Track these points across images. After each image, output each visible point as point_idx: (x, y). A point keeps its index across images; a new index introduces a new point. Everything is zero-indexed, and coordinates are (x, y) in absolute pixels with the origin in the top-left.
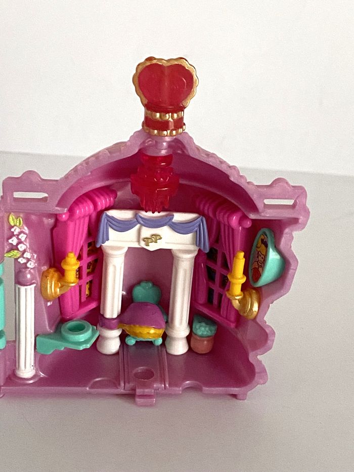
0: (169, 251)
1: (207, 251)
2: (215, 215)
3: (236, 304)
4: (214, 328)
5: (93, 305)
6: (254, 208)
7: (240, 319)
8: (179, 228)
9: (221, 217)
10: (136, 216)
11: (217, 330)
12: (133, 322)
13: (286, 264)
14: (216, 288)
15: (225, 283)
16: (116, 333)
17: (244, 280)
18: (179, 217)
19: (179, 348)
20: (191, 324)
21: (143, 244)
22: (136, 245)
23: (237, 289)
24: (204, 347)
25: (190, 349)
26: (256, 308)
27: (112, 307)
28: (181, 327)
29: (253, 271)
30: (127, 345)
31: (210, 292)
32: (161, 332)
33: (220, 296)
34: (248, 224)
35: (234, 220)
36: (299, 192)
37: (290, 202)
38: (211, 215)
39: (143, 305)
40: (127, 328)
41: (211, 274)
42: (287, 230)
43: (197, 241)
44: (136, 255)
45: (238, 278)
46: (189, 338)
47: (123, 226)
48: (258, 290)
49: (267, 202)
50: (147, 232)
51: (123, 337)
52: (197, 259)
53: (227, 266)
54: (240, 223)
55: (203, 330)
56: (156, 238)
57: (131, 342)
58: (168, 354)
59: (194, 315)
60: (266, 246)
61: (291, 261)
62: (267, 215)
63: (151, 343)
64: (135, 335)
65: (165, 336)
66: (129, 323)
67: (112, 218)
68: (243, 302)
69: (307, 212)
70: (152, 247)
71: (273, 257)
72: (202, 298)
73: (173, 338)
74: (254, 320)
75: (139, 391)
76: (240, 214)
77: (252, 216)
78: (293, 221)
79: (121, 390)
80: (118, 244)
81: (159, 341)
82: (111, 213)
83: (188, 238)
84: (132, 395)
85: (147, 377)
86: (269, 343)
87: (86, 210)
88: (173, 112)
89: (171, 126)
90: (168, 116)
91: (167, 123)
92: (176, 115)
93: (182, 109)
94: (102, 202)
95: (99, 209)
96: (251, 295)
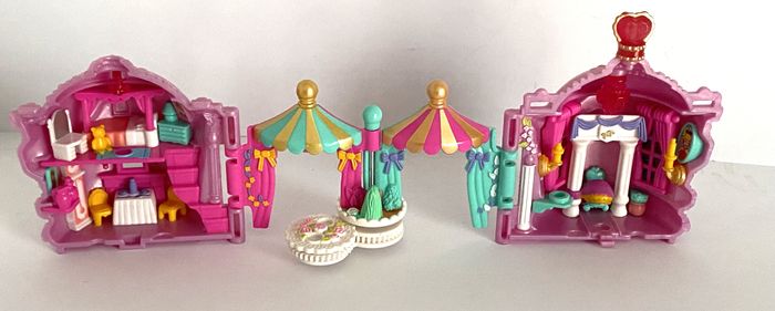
0: (618, 142)
1: (645, 140)
2: (652, 115)
3: (669, 175)
4: (647, 197)
5: (563, 182)
6: (685, 106)
7: (670, 186)
8: (625, 126)
9: (658, 116)
10: (597, 118)
11: (650, 199)
12: (594, 192)
13: (706, 146)
14: (649, 167)
15: (659, 162)
16: (578, 202)
17: (676, 158)
18: (627, 118)
19: (622, 212)
20: (629, 195)
21: (601, 138)
22: (596, 139)
23: (670, 164)
24: (639, 211)
25: (628, 213)
26: (684, 177)
27: (576, 185)
28: (623, 198)
29: (681, 153)
30: (585, 212)
31: (645, 171)
32: (611, 199)
33: (653, 174)
34: (678, 120)
35: (668, 117)
36: (716, 96)
37: (710, 103)
38: (649, 115)
39: (596, 182)
40: (585, 197)
41: (645, 159)
42: (708, 122)
43: (638, 135)
44: (597, 146)
45: (672, 157)
46: (627, 206)
47: (589, 126)
48: (684, 165)
49: (696, 103)
50: (604, 129)
51: (581, 207)
52: (637, 147)
53: (661, 150)
54: (671, 119)
55: (640, 198)
56: (610, 133)
57: (587, 208)
58: (614, 216)
59: (633, 188)
60: (691, 134)
61: (710, 143)
62: (695, 111)
63: (601, 210)
64: (593, 201)
65: (611, 205)
66: (588, 193)
67: (582, 120)
68: (674, 173)
69: (721, 109)
70: (608, 140)
71: (696, 145)
72: (638, 176)
73: (617, 205)
74: (683, 187)
75: (603, 237)
76: (671, 114)
77: (684, 113)
78: (712, 115)
79: (589, 238)
80: (584, 139)
81: (607, 208)
82: (581, 117)
83: (633, 132)
84: (597, 242)
85: (606, 229)
86: (693, 202)
87: (568, 114)
88: (639, 46)
89: (638, 54)
90: (636, 48)
91: (636, 52)
92: (640, 48)
93: (644, 43)
94: (575, 110)
95: (573, 114)
96: (680, 169)
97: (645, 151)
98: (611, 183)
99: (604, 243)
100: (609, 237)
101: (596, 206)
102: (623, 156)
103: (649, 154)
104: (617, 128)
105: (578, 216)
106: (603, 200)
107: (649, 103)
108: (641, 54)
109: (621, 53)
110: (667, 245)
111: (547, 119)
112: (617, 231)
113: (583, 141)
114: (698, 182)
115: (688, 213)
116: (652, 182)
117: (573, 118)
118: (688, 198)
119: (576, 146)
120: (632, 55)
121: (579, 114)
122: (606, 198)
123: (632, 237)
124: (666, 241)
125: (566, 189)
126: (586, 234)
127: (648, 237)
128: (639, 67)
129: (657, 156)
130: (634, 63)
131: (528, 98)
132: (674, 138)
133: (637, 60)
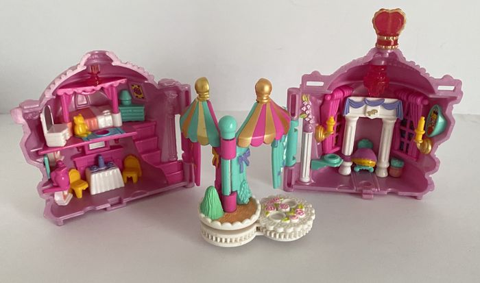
0: (381, 119)
1: (402, 119)
2: (407, 99)
3: (419, 145)
4: (403, 163)
5: (338, 149)
6: (432, 91)
7: (419, 154)
8: (386, 107)
9: (411, 99)
10: (364, 100)
11: (405, 164)
12: (361, 157)
13: (448, 123)
14: (406, 141)
15: (412, 136)
16: (349, 164)
17: (424, 132)
18: (387, 101)
19: (383, 174)
20: (390, 161)
21: (367, 115)
22: (363, 116)
23: (420, 138)
24: (395, 173)
25: (389, 175)
26: (430, 148)
27: (349, 149)
28: (384, 163)
29: (429, 128)
30: (355, 172)
31: (402, 143)
32: (374, 163)
33: (408, 145)
34: (426, 103)
35: (419, 100)
36: (457, 83)
37: (452, 88)
38: (405, 99)
39: (363, 150)
40: (356, 161)
41: (402, 133)
42: (450, 104)
43: (397, 115)
44: (363, 121)
45: (421, 131)
46: (388, 169)
47: (357, 105)
48: (431, 139)
49: (440, 88)
50: (370, 109)
51: (352, 168)
52: (396, 123)
53: (413, 126)
54: (422, 102)
55: (396, 163)
56: (374, 112)
57: (357, 169)
58: (378, 177)
59: (392, 156)
60: (437, 114)
61: (452, 121)
62: (440, 95)
63: (367, 171)
64: (361, 165)
65: (375, 168)
66: (357, 158)
67: (352, 101)
68: (422, 145)
69: (462, 93)
70: (372, 117)
71: (441, 120)
72: (397, 146)
73: (380, 168)
74: (429, 155)
75: (364, 191)
76: (422, 97)
77: (431, 96)
78: (454, 99)
79: (354, 191)
80: (354, 115)
81: (372, 170)
82: (351, 98)
83: (392, 112)
84: (359, 194)
85: (368, 185)
86: (436, 168)
87: (339, 95)
88: (393, 36)
89: (392, 43)
90: (391, 38)
91: (390, 42)
92: (395, 38)
93: (398, 35)
94: (347, 93)
95: (345, 96)
96: (427, 141)
97: (402, 128)
98: (376, 152)
99: (364, 196)
100: (369, 191)
101: (364, 168)
102: (384, 130)
103: (404, 129)
104: (379, 108)
105: (350, 175)
107: (405, 90)
108: (396, 43)
109: (380, 42)
111: (324, 97)
112: (376, 187)
113: (353, 117)
114: (442, 152)
115: (434, 177)
116: (406, 152)
117: (345, 99)
118: (433, 165)
119: (349, 121)
120: (388, 43)
121: (350, 96)
122: (370, 162)
123: (388, 193)
124: (415, 197)
125: (340, 153)
126: (352, 188)
127: (400, 193)
129: (411, 131)
130: (389, 51)
131: (306, 78)
132: (423, 116)
133: (392, 48)
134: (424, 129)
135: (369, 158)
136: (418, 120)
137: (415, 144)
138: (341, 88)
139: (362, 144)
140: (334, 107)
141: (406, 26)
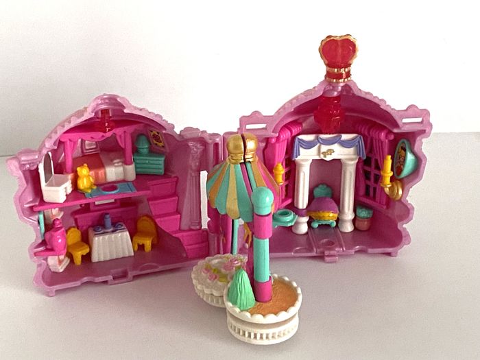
0: (339, 160)
1: (365, 158)
2: (369, 133)
3: (387, 190)
4: (371, 212)
5: (289, 201)
6: (396, 125)
7: (389, 201)
8: (345, 144)
9: (373, 133)
10: (317, 138)
11: (374, 214)
12: (318, 210)
13: (419, 161)
14: (371, 183)
15: (378, 178)
16: (305, 219)
17: (391, 174)
18: (345, 137)
19: (348, 228)
20: (355, 211)
21: (322, 157)
22: (317, 158)
23: (388, 180)
24: (364, 225)
25: (356, 229)
26: (400, 192)
27: (303, 201)
28: (349, 215)
29: (397, 169)
30: (313, 228)
31: (367, 187)
32: (336, 215)
33: (375, 189)
34: (392, 137)
35: (383, 135)
36: (425, 113)
37: (419, 120)
38: (366, 133)
39: (321, 199)
40: (313, 215)
41: (367, 175)
42: (418, 138)
43: (358, 152)
44: (318, 164)
45: (388, 173)
46: (354, 221)
47: (309, 145)
48: (401, 180)
49: (405, 120)
50: (324, 148)
51: (309, 223)
52: (357, 164)
53: (379, 167)
54: (386, 137)
55: (363, 213)
56: (331, 151)
57: (316, 225)
58: (341, 232)
59: (357, 204)
60: (405, 150)
61: (423, 160)
62: (405, 129)
63: (328, 226)
64: (320, 219)
65: (338, 221)
66: (315, 211)
67: (301, 140)
68: (391, 189)
69: (430, 125)
70: (328, 158)
71: (410, 158)
72: (362, 192)
73: (344, 221)
74: (400, 200)
75: (327, 253)
76: (386, 131)
77: (396, 131)
78: (423, 132)
79: (314, 254)
80: (306, 157)
81: (335, 224)
82: (301, 137)
83: (351, 150)
84: (321, 257)
85: (330, 245)
86: (410, 215)
87: (287, 135)
88: (345, 68)
89: (344, 76)
90: (342, 70)
91: (342, 74)
92: (347, 70)
93: (350, 65)
94: (295, 130)
95: (293, 135)
96: (397, 184)
97: (367, 168)
98: (337, 200)
99: (327, 259)
100: (332, 252)
101: (324, 223)
102: (345, 173)
103: (368, 170)
104: (336, 147)
105: (307, 233)
106: (330, 217)
107: (365, 122)
108: (348, 75)
109: (329, 75)
110: (389, 258)
111: (267, 140)
112: (341, 246)
113: (306, 160)
114: (415, 195)
115: (408, 227)
116: (374, 198)
117: (293, 138)
118: (407, 212)
119: (300, 165)
120: (339, 76)
121: (299, 134)
122: (331, 215)
123: (356, 252)
124: (389, 254)
125: (293, 207)
126: (311, 250)
127: (370, 250)
128: (347, 88)
129: (377, 172)
130: (342, 85)
131: (244, 120)
132: (389, 154)
133: (344, 82)
134: (392, 170)
135: (329, 210)
136: (384, 158)
137: (382, 189)
138: (287, 126)
139: (319, 192)
140: (280, 151)
141: (358, 53)
